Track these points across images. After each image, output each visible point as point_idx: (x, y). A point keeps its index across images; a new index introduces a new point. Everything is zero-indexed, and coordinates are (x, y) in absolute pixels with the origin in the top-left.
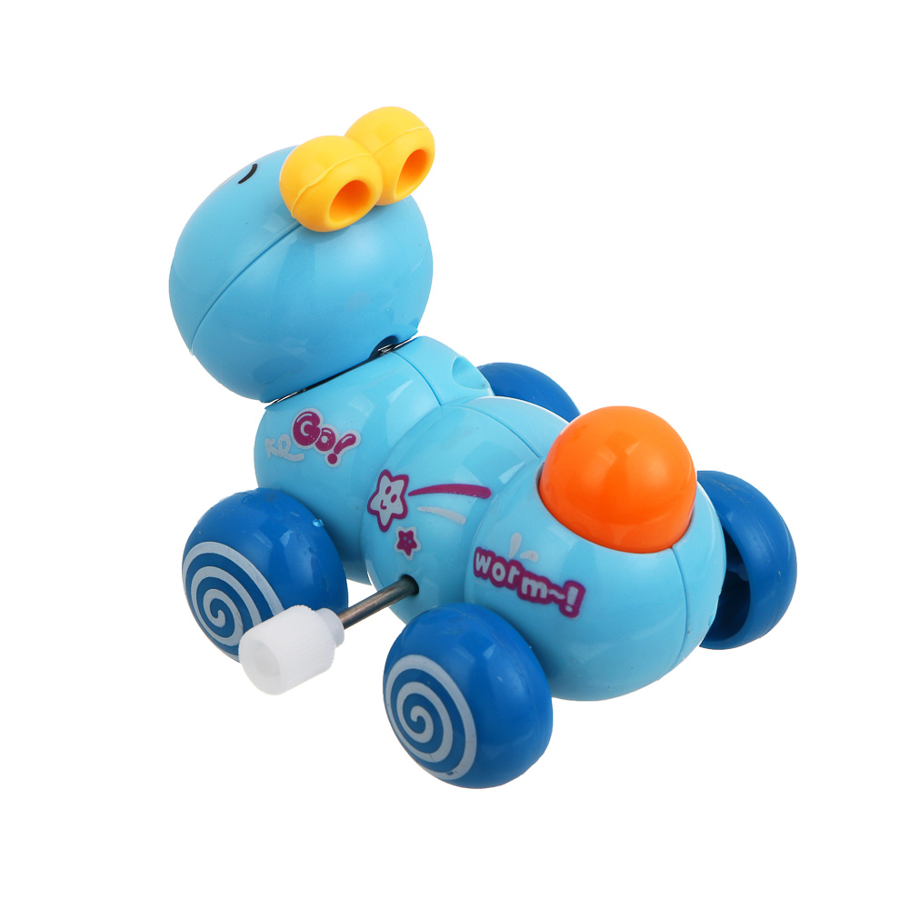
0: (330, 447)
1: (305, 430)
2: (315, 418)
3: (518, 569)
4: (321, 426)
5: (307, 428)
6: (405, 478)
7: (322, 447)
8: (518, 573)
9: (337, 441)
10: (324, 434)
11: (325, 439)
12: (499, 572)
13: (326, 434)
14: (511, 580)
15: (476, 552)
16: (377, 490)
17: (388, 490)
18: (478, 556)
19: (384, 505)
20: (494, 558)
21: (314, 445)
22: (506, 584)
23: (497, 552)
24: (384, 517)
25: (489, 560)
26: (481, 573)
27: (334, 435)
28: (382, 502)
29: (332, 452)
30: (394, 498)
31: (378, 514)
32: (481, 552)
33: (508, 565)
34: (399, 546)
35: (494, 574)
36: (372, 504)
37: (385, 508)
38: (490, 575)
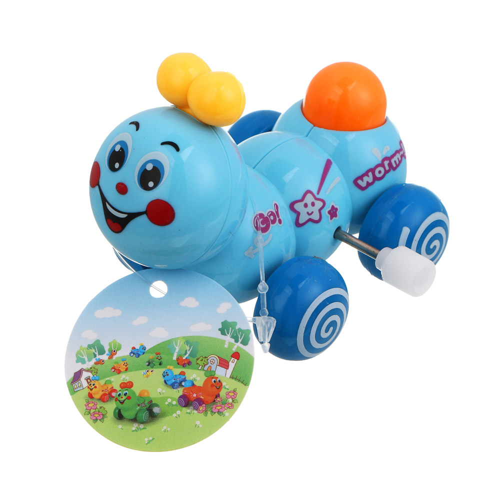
0: (276, 218)
1: (263, 225)
2: (261, 215)
3: (387, 160)
4: (266, 215)
5: (263, 223)
6: (309, 192)
7: (274, 222)
8: (388, 162)
9: (275, 213)
10: (270, 216)
11: (272, 218)
12: (380, 172)
13: (271, 215)
14: (387, 168)
15: (355, 182)
16: (298, 214)
17: (306, 206)
18: (360, 182)
19: (310, 213)
20: (372, 170)
21: (271, 225)
22: (386, 172)
23: (372, 166)
24: (316, 216)
25: (370, 174)
26: (369, 184)
27: (272, 212)
28: (308, 213)
29: (277, 219)
30: (313, 204)
31: (310, 220)
32: (361, 178)
33: (382, 165)
34: (331, 219)
35: (378, 175)
36: (301, 221)
37: (312, 212)
38: (376, 179)
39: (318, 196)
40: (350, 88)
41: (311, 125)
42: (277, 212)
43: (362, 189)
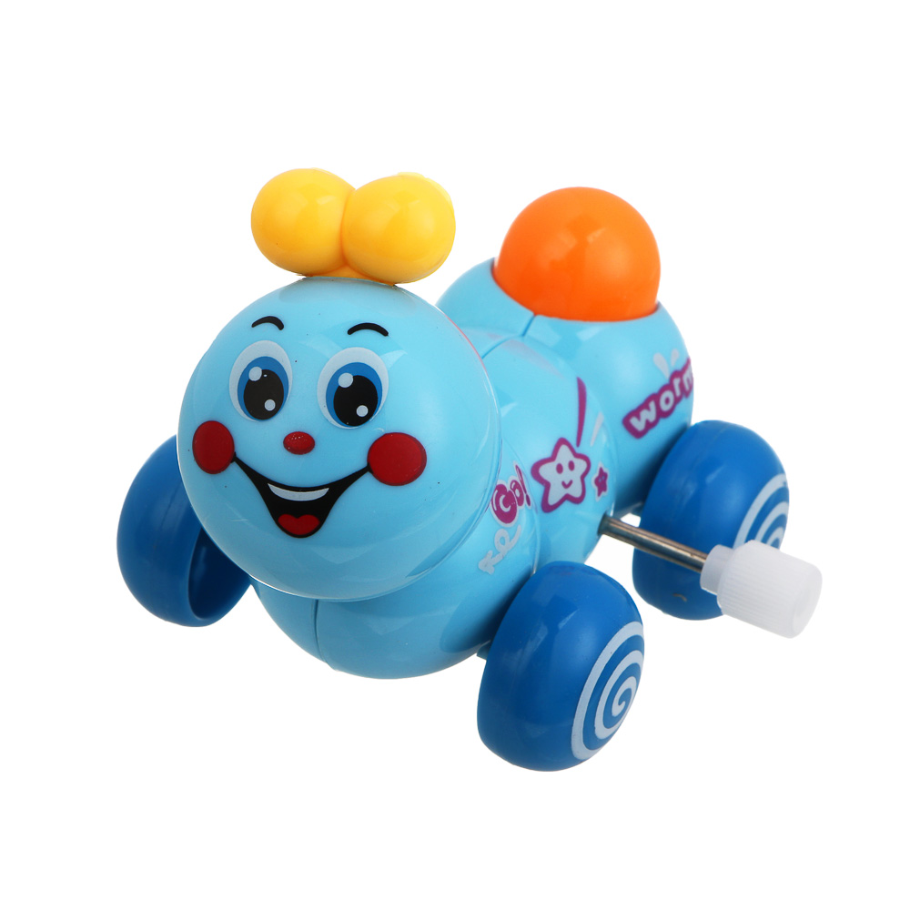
0: (522, 494)
1: (506, 507)
2: (501, 489)
3: (677, 377)
4: (508, 488)
5: (505, 503)
6: (562, 441)
7: (521, 503)
8: (679, 380)
9: (519, 483)
10: (514, 490)
11: (517, 493)
12: (667, 401)
13: (514, 488)
14: (678, 392)
15: (626, 422)
16: (547, 485)
17: (560, 469)
18: (634, 421)
19: (567, 483)
20: (655, 397)
21: (519, 508)
22: (677, 400)
23: (655, 389)
24: (575, 491)
25: (652, 405)
26: (649, 425)
27: (515, 481)
28: (563, 484)
29: (525, 495)
30: (571, 466)
31: (567, 498)
32: (636, 413)
33: (669, 387)
34: (599, 494)
35: (665, 407)
36: (552, 500)
37: (571, 482)
38: (662, 414)
39: (578, 450)
40: (590, 239)
41: (529, 314)
42: (522, 481)
43: (638, 434)
